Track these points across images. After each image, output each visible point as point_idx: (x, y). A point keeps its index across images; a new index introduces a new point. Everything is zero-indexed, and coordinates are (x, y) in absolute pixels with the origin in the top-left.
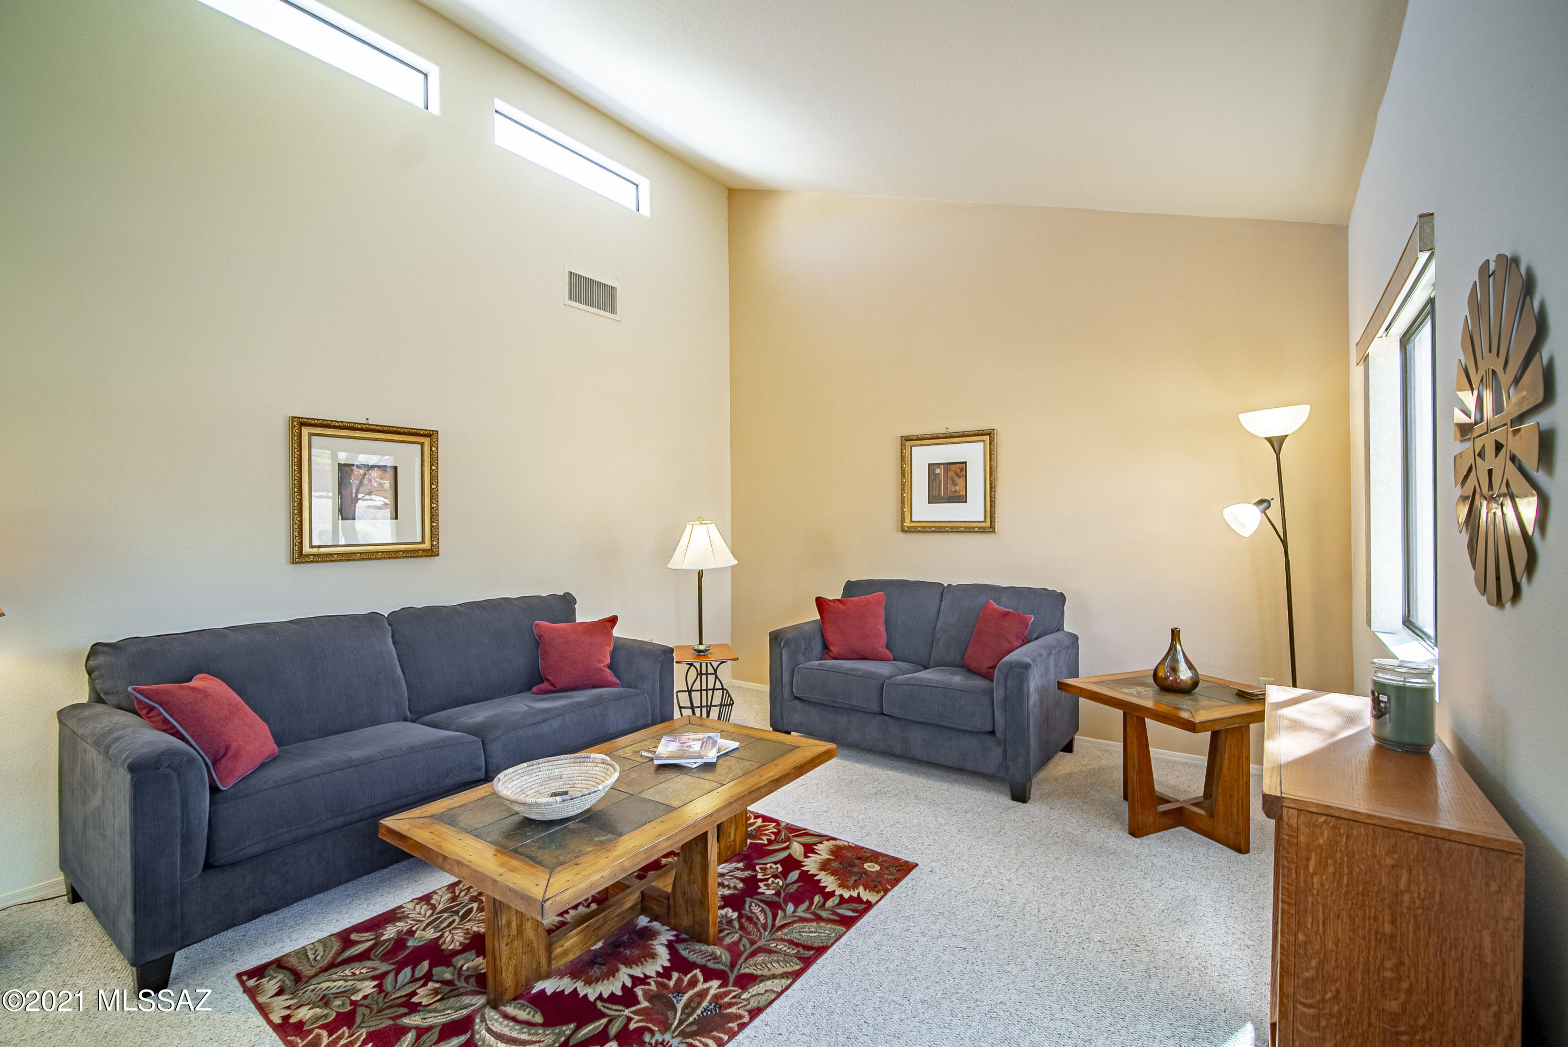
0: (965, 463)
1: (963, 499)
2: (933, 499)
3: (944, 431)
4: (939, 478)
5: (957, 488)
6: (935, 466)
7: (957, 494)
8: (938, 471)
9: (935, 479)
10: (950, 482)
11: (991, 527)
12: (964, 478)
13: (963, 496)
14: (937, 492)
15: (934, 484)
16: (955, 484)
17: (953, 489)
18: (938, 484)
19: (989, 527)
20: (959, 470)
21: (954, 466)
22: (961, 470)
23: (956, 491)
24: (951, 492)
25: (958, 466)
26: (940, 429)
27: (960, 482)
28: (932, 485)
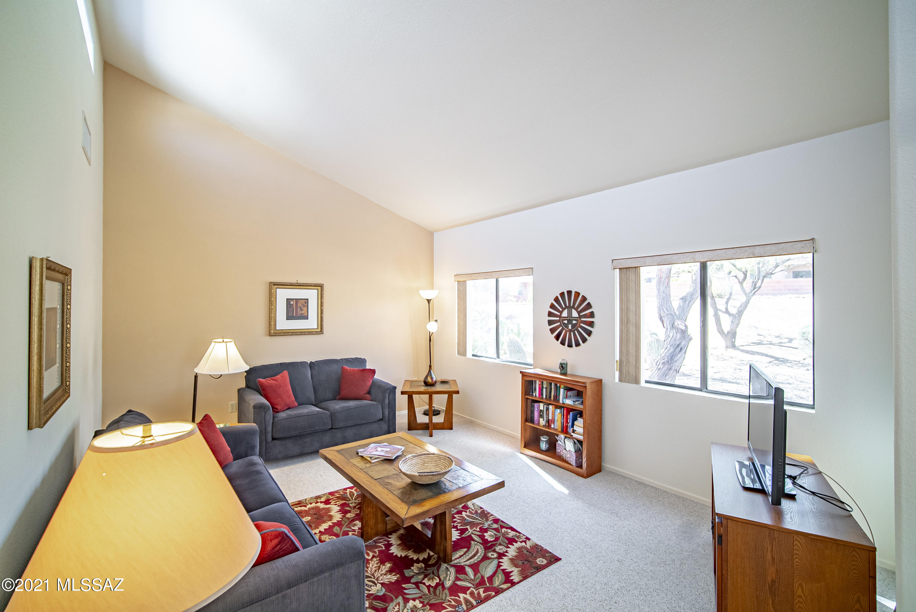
0: (308, 299)
1: (306, 318)
2: (289, 318)
3: (295, 282)
4: (293, 306)
5: (303, 312)
6: (290, 300)
7: (303, 315)
8: (292, 303)
9: (290, 307)
10: (299, 309)
11: (321, 331)
12: (306, 307)
13: (306, 316)
14: (292, 314)
15: (290, 309)
16: (302, 310)
17: (301, 312)
18: (292, 310)
19: (320, 331)
20: (304, 303)
21: (301, 300)
22: (305, 303)
23: (302, 314)
24: (299, 314)
25: (304, 300)
26: (294, 281)
27: (305, 309)
28: (289, 310)
